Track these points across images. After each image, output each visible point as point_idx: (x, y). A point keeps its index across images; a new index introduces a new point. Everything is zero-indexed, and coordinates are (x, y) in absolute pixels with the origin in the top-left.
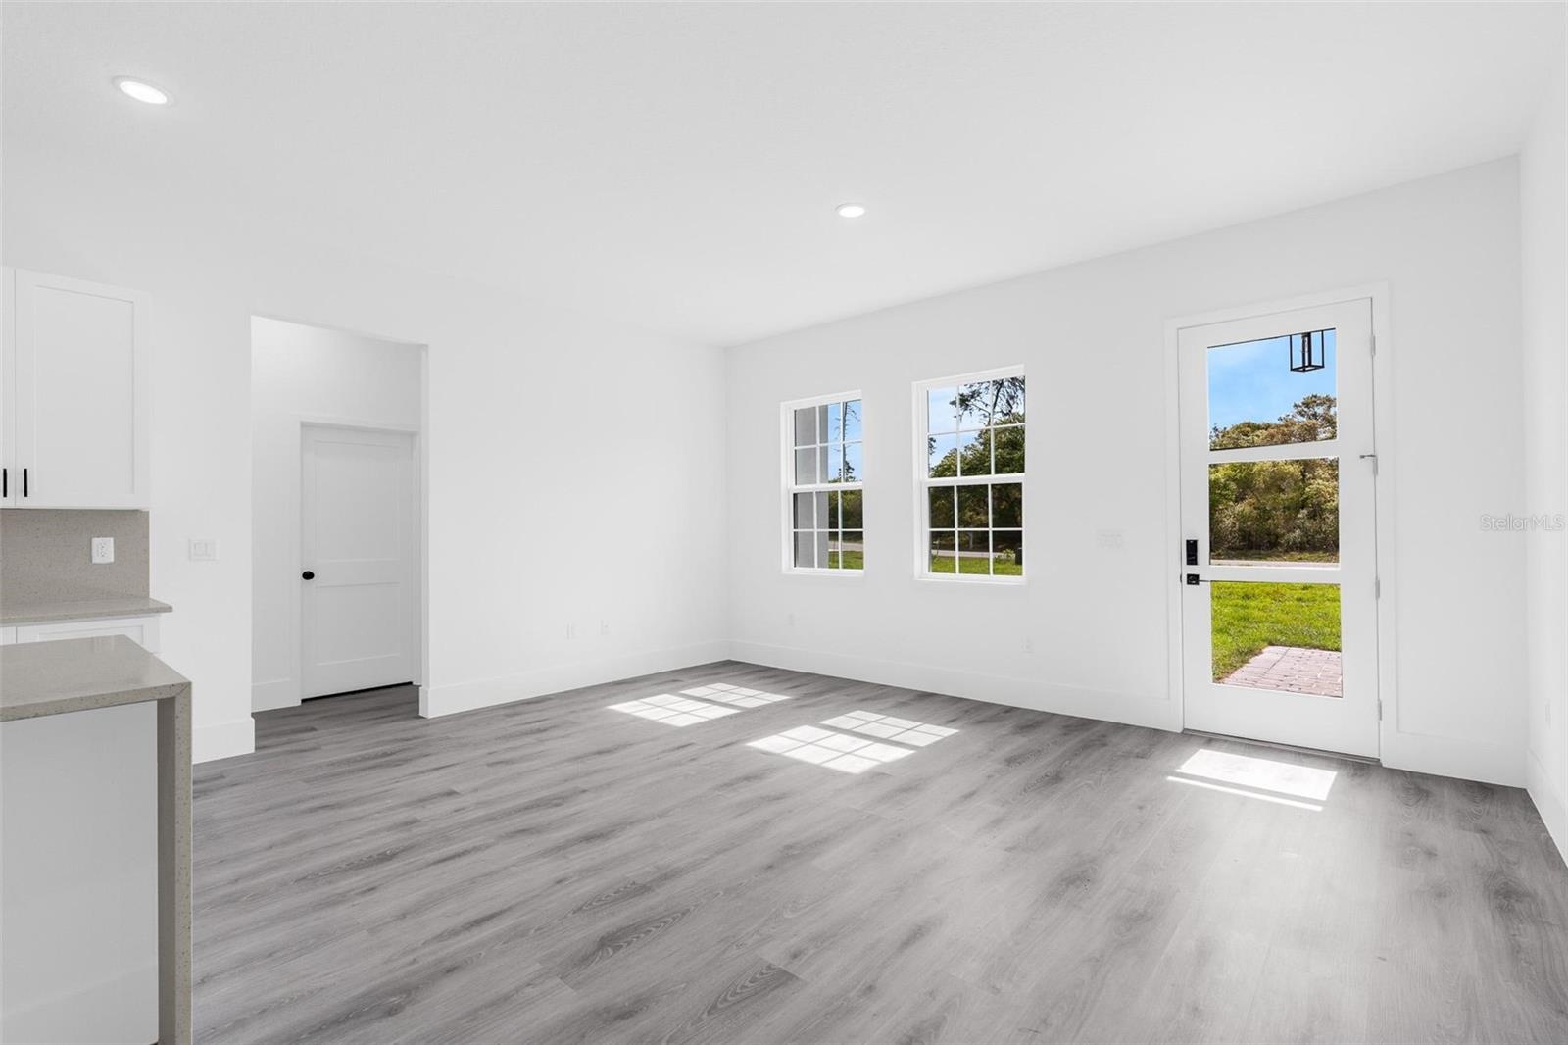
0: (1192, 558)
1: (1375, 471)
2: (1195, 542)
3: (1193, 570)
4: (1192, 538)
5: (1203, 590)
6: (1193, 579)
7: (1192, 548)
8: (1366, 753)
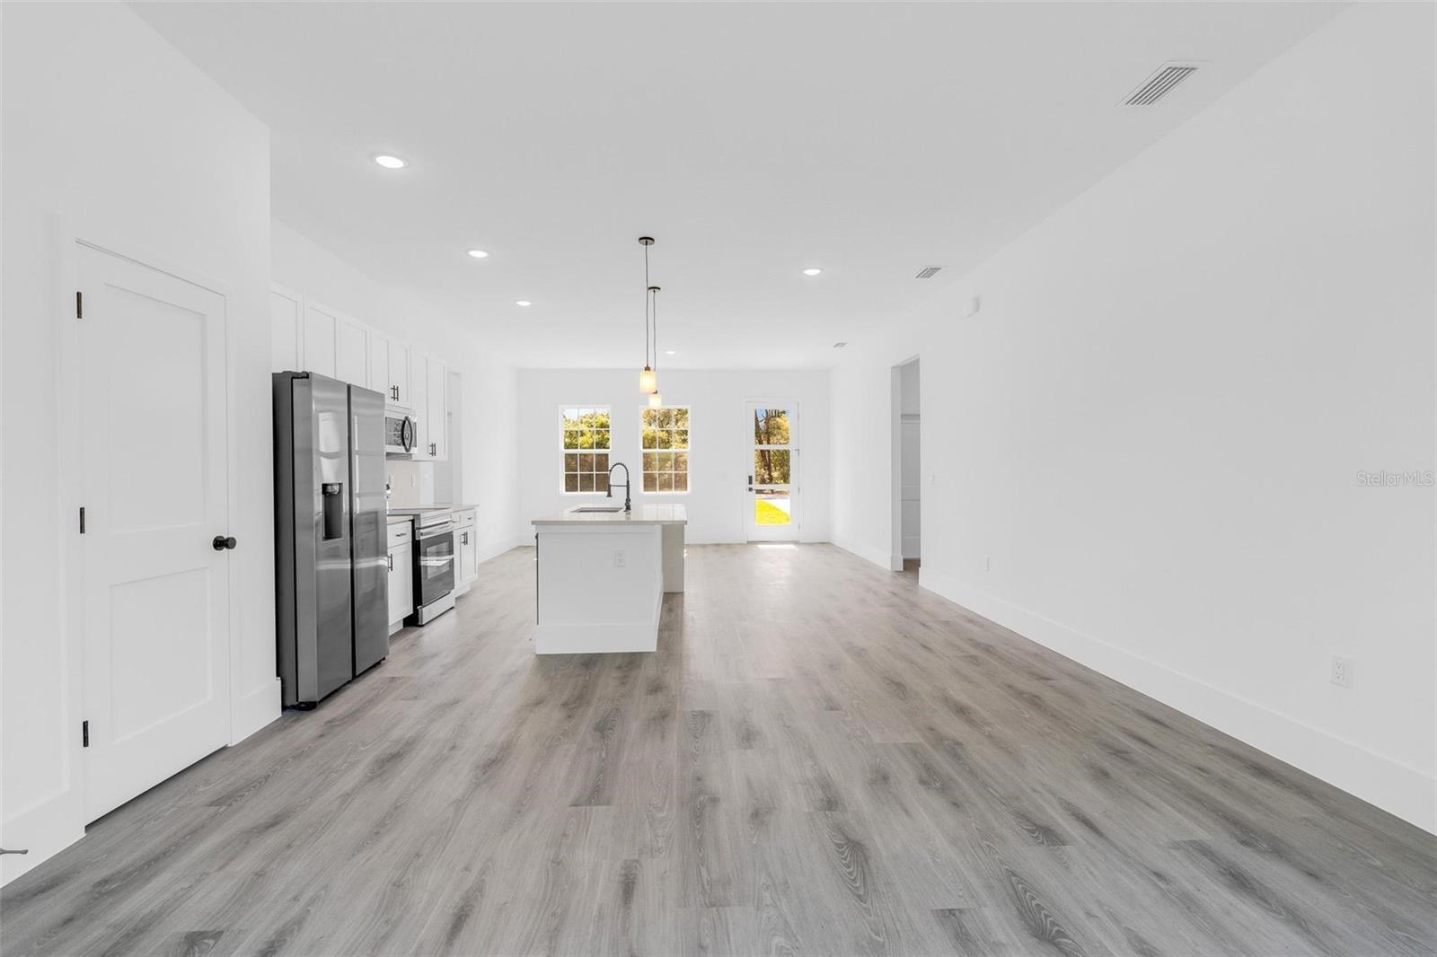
0: (750, 482)
1: (799, 455)
2: (751, 477)
3: (751, 486)
6: (751, 489)
8: (796, 539)
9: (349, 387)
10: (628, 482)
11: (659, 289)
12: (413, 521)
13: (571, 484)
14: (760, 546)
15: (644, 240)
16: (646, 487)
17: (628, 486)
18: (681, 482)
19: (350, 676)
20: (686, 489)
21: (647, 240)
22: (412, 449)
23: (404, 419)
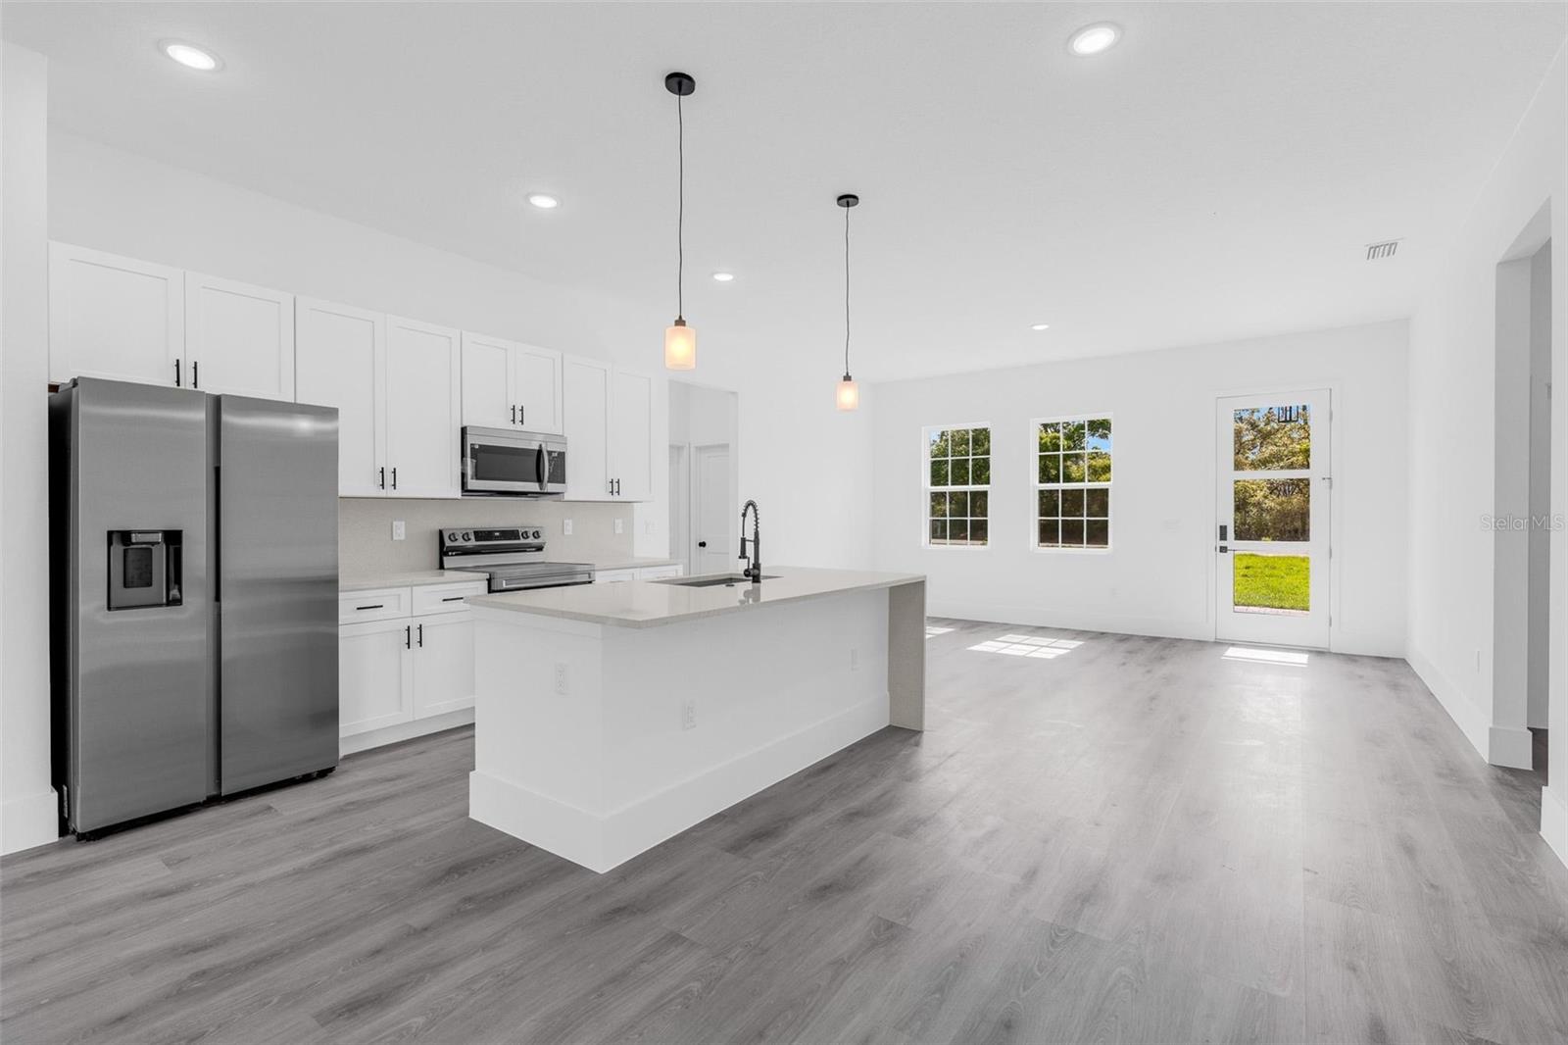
0: (1223, 536)
1: (1331, 487)
2: (1225, 527)
3: (1224, 543)
4: (1224, 525)
5: (1230, 554)
6: (1223, 549)
7: (1223, 530)
8: (1322, 645)
12: (490, 580)
13: (938, 533)
14: (1231, 652)
16: (1044, 541)
18: (1099, 534)
19: (210, 794)
20: (1106, 545)
22: (550, 487)
23: (537, 448)
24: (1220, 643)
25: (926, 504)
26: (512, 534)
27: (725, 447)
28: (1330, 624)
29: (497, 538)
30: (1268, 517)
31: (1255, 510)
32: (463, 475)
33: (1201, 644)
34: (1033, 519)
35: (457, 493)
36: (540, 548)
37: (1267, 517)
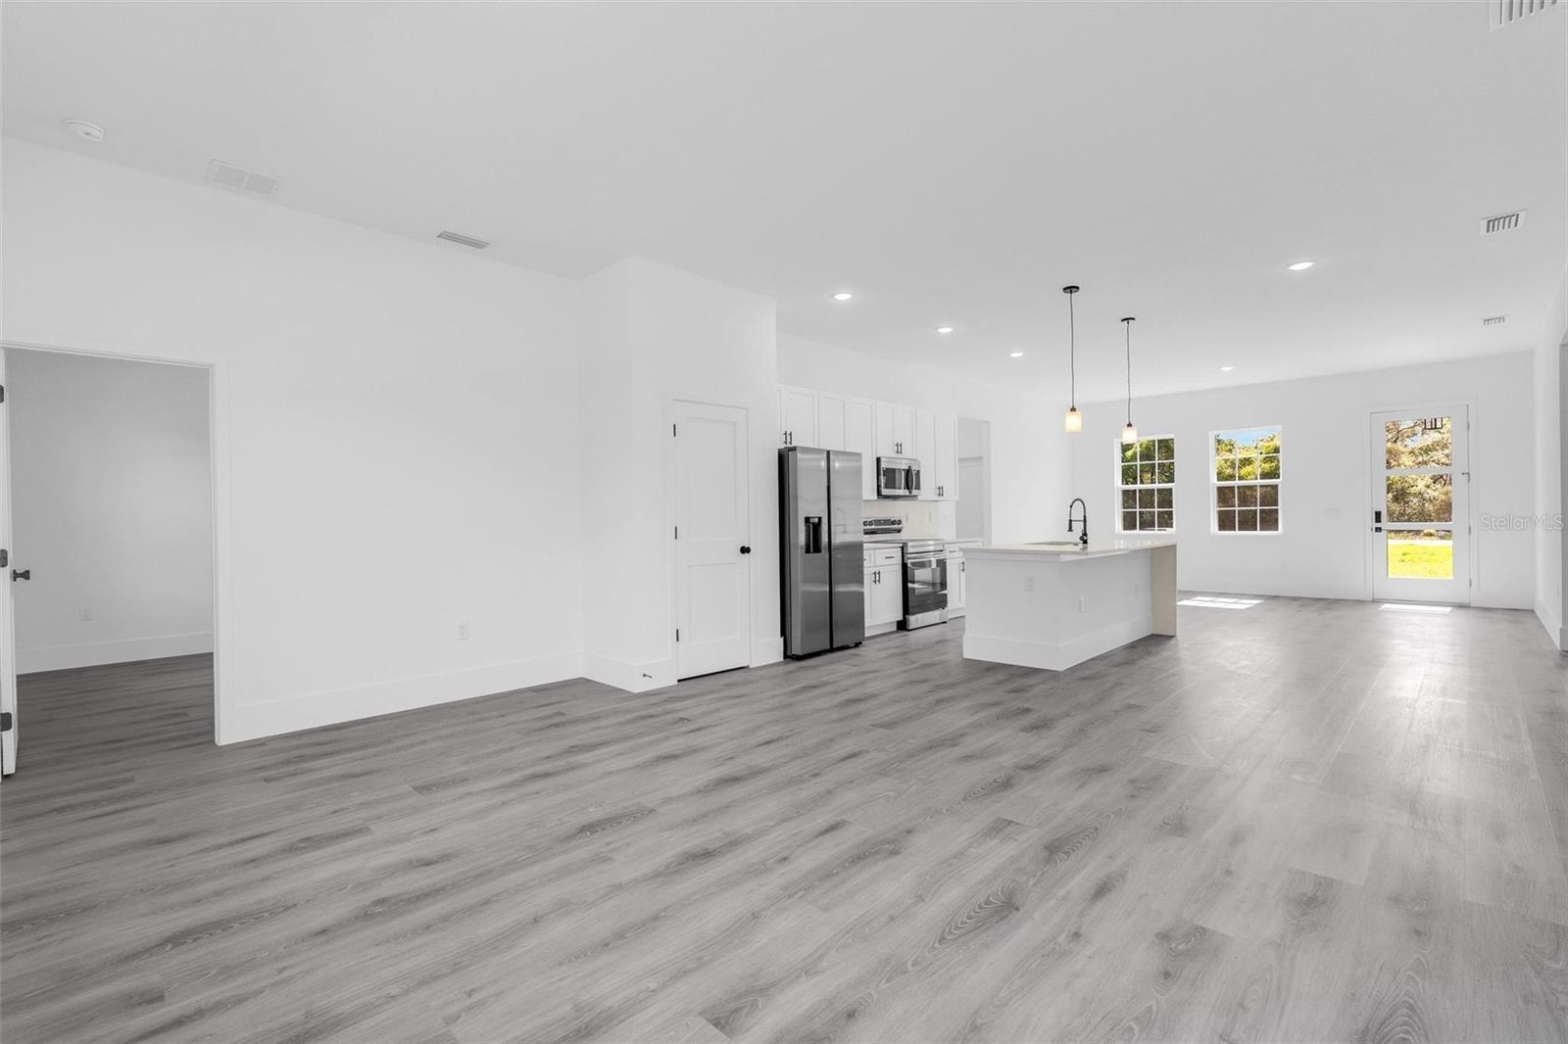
0: (1378, 520)
1: (1469, 480)
2: (1380, 512)
3: (1378, 525)
4: (1378, 510)
5: (1384, 533)
6: (1378, 530)
7: (1377, 514)
8: (1464, 600)
9: (828, 452)
10: (1085, 517)
11: (1133, 319)
12: (902, 548)
13: (1129, 523)
14: (1386, 607)
15: (1069, 290)
16: (1222, 527)
17: (1085, 521)
18: (1270, 521)
19: (828, 647)
20: (1277, 529)
21: (1071, 289)
22: (914, 492)
23: (907, 468)
24: (1376, 601)
25: (1118, 499)
26: (887, 522)
27: (980, 459)
28: (1470, 585)
29: (882, 524)
30: (1431, 508)
31: (1415, 501)
32: (879, 486)
33: (1360, 602)
34: (1213, 509)
35: (876, 497)
36: (899, 531)
37: (1429, 507)
